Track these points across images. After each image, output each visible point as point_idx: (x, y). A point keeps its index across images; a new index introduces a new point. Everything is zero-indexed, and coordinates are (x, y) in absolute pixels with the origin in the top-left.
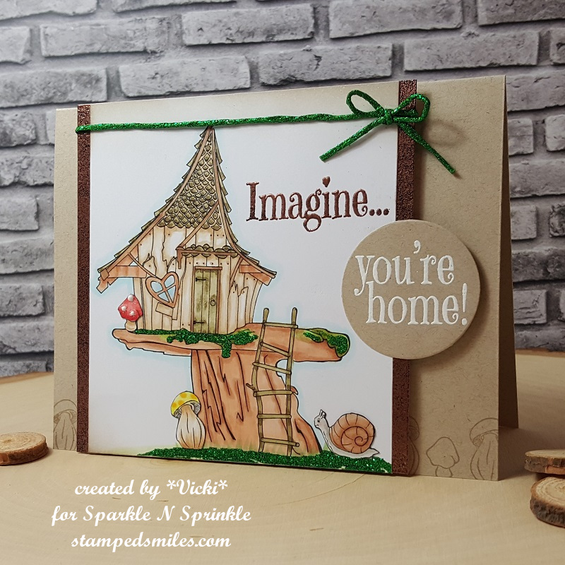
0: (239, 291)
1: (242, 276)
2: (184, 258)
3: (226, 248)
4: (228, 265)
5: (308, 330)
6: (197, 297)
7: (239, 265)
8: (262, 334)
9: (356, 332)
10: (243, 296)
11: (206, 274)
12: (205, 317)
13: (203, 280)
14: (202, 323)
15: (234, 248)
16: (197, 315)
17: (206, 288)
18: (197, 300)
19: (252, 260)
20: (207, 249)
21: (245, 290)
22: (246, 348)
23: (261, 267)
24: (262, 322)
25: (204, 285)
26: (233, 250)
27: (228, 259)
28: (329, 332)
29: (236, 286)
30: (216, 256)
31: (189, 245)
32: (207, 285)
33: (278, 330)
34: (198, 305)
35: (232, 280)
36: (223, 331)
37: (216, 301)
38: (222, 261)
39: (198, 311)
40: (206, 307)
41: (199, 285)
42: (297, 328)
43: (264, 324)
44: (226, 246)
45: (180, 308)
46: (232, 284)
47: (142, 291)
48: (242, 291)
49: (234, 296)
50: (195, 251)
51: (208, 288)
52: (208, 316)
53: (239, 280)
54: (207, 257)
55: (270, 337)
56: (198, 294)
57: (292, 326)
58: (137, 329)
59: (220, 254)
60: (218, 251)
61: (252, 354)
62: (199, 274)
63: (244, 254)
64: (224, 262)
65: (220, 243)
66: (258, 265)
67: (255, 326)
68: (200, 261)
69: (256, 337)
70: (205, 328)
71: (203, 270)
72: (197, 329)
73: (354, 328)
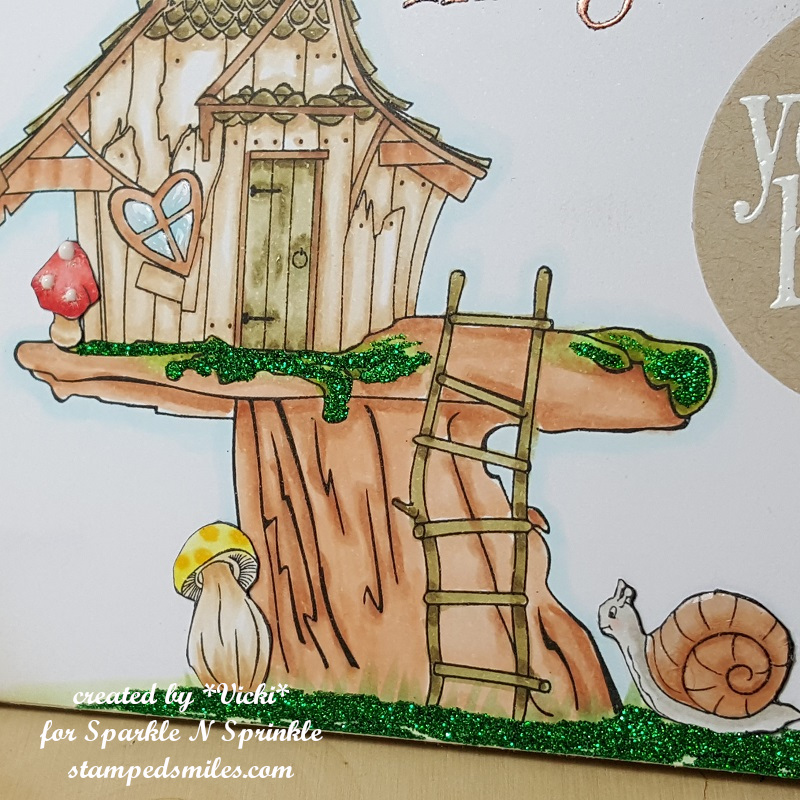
0: (378, 220)
1: (387, 174)
2: (219, 127)
3: (342, 91)
4: (346, 143)
5: (584, 333)
6: (253, 242)
7: (380, 144)
8: (444, 350)
9: (737, 335)
10: (389, 237)
11: (282, 174)
12: (278, 304)
13: (272, 191)
14: (268, 319)
15: (366, 92)
16: (255, 296)
17: (281, 216)
18: (255, 250)
19: (417, 125)
20: (287, 97)
21: (396, 218)
22: (395, 391)
23: (444, 146)
24: (443, 312)
25: (276, 207)
26: (363, 98)
27: (346, 126)
28: (650, 338)
29: (370, 206)
30: (312, 117)
31: (233, 89)
32: (283, 205)
33: (493, 336)
34: (257, 268)
35: (357, 190)
36: (327, 340)
37: (307, 255)
38: (327, 132)
39: (255, 285)
40: (279, 271)
41: (260, 208)
42: (551, 329)
43: (451, 319)
44: (342, 86)
45: (204, 278)
46: (358, 199)
47: (99, 231)
48: (386, 222)
49: (361, 235)
50: (253, 105)
51: (286, 213)
52: (286, 299)
53: (379, 186)
54: (284, 123)
55: (468, 358)
56: (257, 233)
57: (534, 323)
58: (82, 341)
59: (323, 111)
60: (319, 102)
61: (413, 410)
62: (261, 175)
63: (394, 109)
64: (335, 136)
65: (324, 77)
66: (434, 140)
67: (423, 324)
68: (264, 135)
69: (424, 360)
70: (275, 334)
71: (270, 163)
72: (253, 337)
73: (730, 323)
